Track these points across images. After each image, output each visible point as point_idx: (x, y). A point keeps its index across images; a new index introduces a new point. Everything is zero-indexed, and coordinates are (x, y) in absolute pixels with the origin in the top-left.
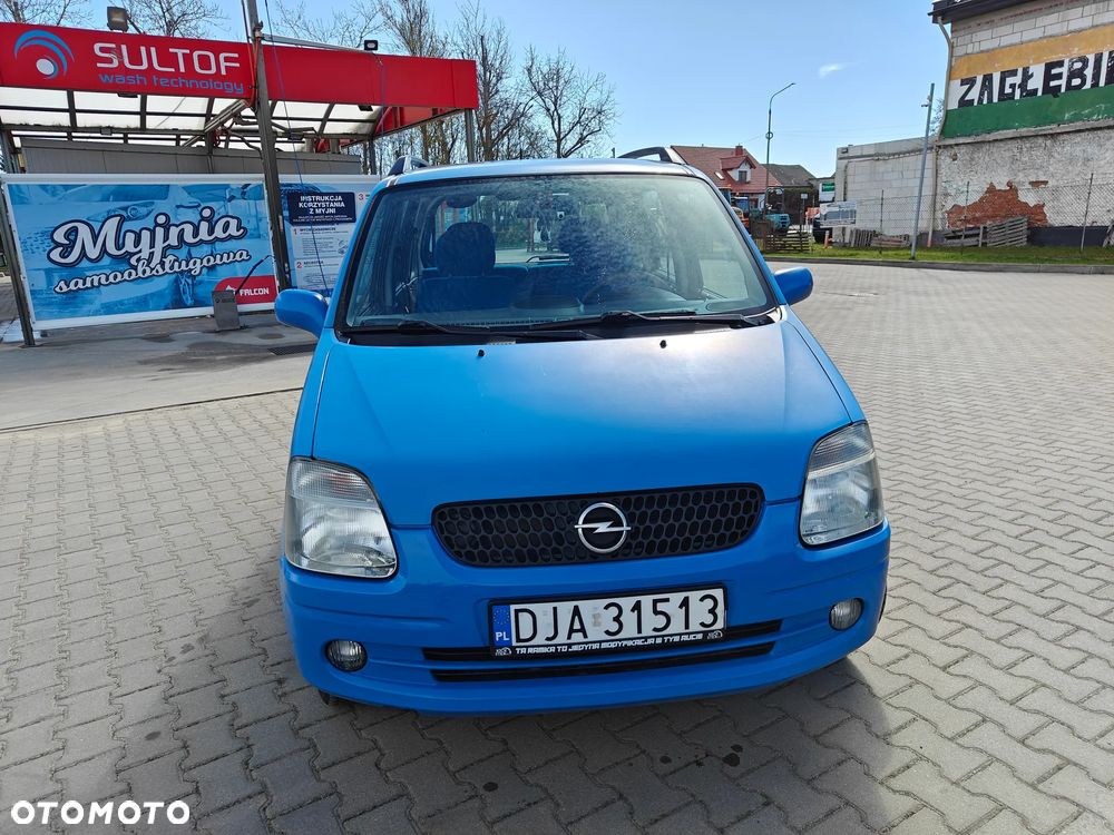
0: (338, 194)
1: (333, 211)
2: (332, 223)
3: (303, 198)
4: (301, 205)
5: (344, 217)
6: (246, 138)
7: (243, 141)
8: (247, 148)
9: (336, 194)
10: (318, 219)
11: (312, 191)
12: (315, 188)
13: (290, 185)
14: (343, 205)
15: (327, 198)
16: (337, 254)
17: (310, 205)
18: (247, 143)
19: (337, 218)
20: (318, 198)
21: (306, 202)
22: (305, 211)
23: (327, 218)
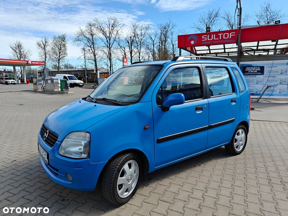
0: (259, 67)
1: (256, 71)
2: (255, 75)
3: (247, 68)
4: (246, 70)
5: (260, 73)
6: (248, 52)
7: (247, 53)
8: (248, 55)
9: (257, 67)
10: (251, 74)
11: (250, 66)
12: (251, 65)
13: (244, 65)
14: (260, 70)
15: (255, 68)
16: (255, 84)
17: (249, 70)
18: (248, 53)
19: (257, 73)
20: (252, 68)
21: (248, 69)
22: (247, 72)
23: (254, 74)
